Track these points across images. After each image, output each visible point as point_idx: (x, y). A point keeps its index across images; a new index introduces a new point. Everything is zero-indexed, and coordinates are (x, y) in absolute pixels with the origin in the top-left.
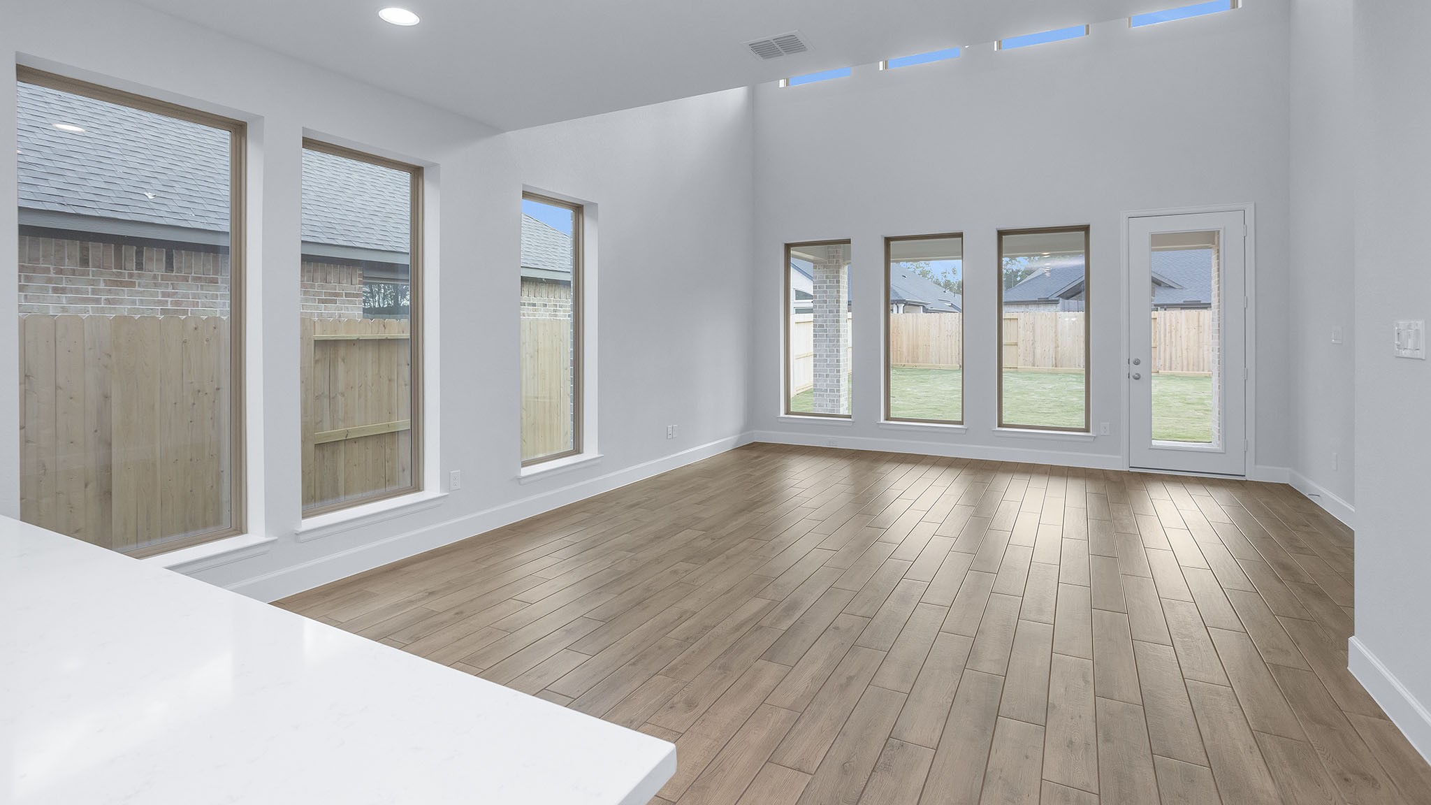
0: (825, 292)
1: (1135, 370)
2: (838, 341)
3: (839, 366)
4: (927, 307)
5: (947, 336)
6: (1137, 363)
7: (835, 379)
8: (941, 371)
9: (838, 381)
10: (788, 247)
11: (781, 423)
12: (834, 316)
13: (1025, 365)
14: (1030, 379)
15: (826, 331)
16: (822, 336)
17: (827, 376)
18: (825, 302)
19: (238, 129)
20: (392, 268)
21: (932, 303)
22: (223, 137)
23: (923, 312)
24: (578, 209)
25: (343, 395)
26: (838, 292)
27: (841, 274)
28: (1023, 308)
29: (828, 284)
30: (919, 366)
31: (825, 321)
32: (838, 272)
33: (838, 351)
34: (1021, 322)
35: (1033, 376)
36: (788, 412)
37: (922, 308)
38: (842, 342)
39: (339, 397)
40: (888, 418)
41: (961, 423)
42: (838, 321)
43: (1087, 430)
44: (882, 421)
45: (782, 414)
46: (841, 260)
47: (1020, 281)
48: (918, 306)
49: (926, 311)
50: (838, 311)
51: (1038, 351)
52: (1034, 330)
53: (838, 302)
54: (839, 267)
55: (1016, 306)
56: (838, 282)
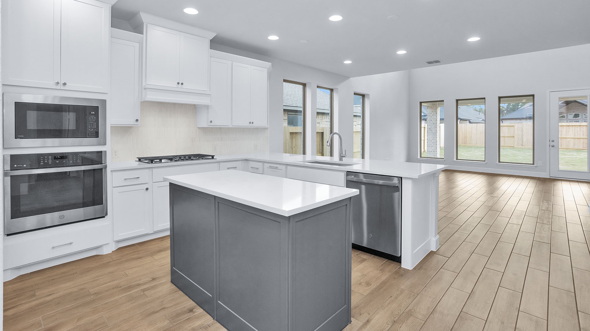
0: (432, 117)
1: (552, 144)
2: (436, 134)
3: (437, 143)
4: (471, 121)
5: (480, 133)
6: (553, 141)
7: (435, 148)
8: (477, 147)
9: (436, 148)
10: (421, 103)
11: (418, 160)
12: (435, 125)
13: (518, 145)
14: (519, 151)
15: (431, 130)
16: (430, 132)
17: (432, 146)
18: (431, 120)
19: (304, 85)
20: (296, 111)
21: (473, 120)
22: (301, 87)
23: (469, 123)
24: (363, 96)
25: (294, 147)
26: (436, 117)
27: (437, 110)
28: (518, 121)
29: (433, 114)
30: (467, 145)
31: (431, 127)
32: (436, 110)
33: (436, 138)
34: (516, 127)
35: (520, 150)
36: (421, 157)
37: (468, 121)
38: (438, 135)
39: (294, 148)
40: (457, 159)
41: (485, 161)
42: (436, 127)
43: (533, 164)
44: (455, 160)
45: (419, 157)
46: (437, 105)
47: (520, 108)
48: (467, 120)
49: (470, 122)
50: (436, 124)
51: (525, 140)
52: (522, 131)
53: (436, 120)
54: (437, 108)
55: (515, 120)
56: (436, 113)
